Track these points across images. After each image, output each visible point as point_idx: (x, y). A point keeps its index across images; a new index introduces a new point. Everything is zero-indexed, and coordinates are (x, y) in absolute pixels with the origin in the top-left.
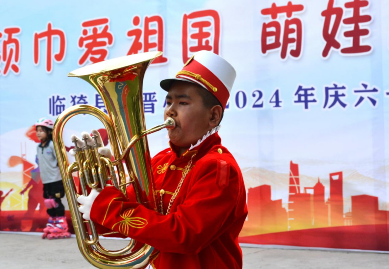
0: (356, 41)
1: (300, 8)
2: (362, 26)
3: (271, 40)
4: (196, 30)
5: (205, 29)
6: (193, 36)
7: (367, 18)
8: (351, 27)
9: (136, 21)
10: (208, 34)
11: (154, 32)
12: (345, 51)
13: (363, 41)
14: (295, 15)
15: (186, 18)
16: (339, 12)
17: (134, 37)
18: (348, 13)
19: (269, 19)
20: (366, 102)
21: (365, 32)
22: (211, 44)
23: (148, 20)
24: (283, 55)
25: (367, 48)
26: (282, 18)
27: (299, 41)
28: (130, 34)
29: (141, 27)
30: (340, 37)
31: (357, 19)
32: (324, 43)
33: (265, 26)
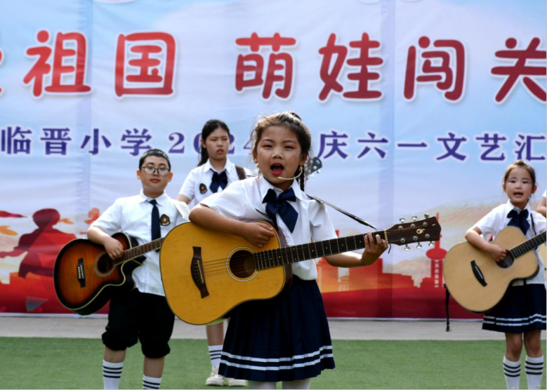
0: (363, 86)
1: (291, 41)
2: (371, 69)
3: (249, 76)
4: (139, 56)
5: (152, 56)
6: (133, 63)
7: (378, 61)
8: (357, 69)
9: (43, 36)
10: (156, 62)
11: (71, 52)
12: (348, 95)
13: (372, 86)
14: (283, 49)
15: (122, 39)
16: (342, 51)
17: (37, 57)
18: (355, 53)
19: (247, 50)
20: (373, 154)
21: (375, 76)
22: (162, 73)
23: (61, 37)
24: (266, 94)
25: (376, 94)
26: (265, 52)
27: (288, 79)
28: (31, 52)
29: (51, 44)
30: (342, 79)
31: (364, 60)
32: (322, 84)
33: (241, 59)
